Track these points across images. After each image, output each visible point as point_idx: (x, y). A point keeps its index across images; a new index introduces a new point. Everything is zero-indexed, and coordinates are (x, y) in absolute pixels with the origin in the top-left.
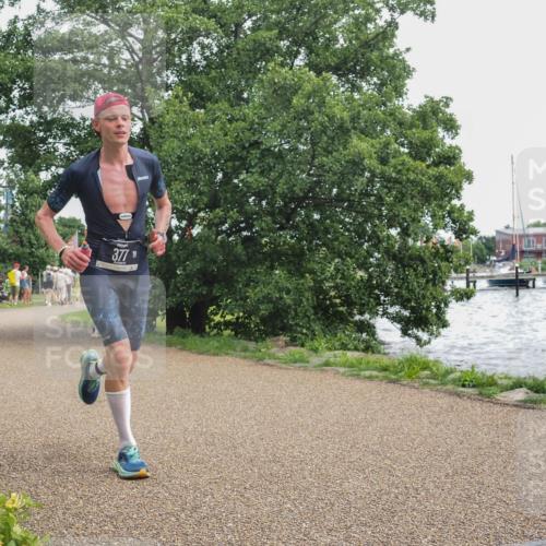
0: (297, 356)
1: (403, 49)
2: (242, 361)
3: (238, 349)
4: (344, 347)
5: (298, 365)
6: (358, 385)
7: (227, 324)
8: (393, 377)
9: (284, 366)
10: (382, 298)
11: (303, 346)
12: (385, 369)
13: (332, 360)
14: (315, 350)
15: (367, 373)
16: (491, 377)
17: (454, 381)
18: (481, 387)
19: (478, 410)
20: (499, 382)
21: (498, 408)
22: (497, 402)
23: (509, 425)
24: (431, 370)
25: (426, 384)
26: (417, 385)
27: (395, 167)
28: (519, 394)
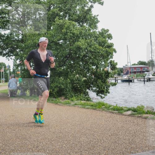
0: (67, 102)
2: (51, 104)
3: (50, 100)
4: (81, 100)
5: (67, 105)
6: (85, 110)
8: (94, 108)
9: (63, 105)
10: (91, 85)
11: (69, 99)
12: (92, 106)
13: (77, 103)
14: (72, 101)
15: (87, 107)
16: (122, 108)
17: (111, 109)
18: (119, 110)
19: (118, 117)
20: (124, 109)
21: (124, 116)
22: (123, 115)
23: (126, 121)
24: (105, 106)
25: (104, 110)
26: (101, 110)
27: (93, 48)
28: (129, 112)
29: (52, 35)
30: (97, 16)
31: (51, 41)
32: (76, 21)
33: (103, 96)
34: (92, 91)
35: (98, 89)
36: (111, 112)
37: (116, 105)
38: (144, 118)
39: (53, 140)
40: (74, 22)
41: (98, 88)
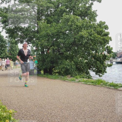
0: (73, 80)
2: (60, 81)
3: (60, 78)
4: (83, 77)
5: (73, 81)
6: (87, 86)
7: (57, 72)
8: (95, 84)
9: (70, 82)
10: (91, 66)
11: (74, 77)
12: (93, 82)
13: (81, 80)
14: (77, 78)
15: (89, 83)
16: (117, 84)
17: (108, 85)
18: (115, 86)
20: (119, 85)
22: (118, 90)
24: (103, 83)
25: (102, 86)
26: (100, 86)
27: (93, 37)
29: (61, 27)
31: (60, 32)
32: (79, 15)
33: (101, 74)
34: (92, 71)
36: (108, 88)
37: (112, 82)
39: (62, 109)
40: (77, 17)
41: (97, 69)
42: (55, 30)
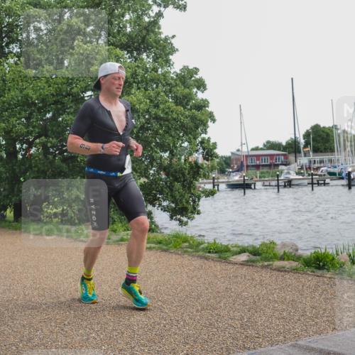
1: (170, 36)
8: (165, 247)
10: (158, 196)
12: (160, 243)
13: (125, 237)
14: (115, 231)
15: (148, 245)
16: (227, 246)
17: (203, 250)
18: (220, 252)
19: (218, 267)
20: (232, 249)
21: (231, 266)
22: (230, 263)
23: (237, 277)
24: (190, 243)
25: (186, 252)
26: (180, 252)
27: (163, 110)
28: (244, 257)
29: (68, 79)
30: (174, 37)
31: (64, 93)
32: (123, 47)
33: (185, 219)
34: (160, 209)
35: (173, 205)
36: (201, 257)
37: (213, 241)
38: (275, 270)
39: (66, 323)
40: (118, 51)
41: (173, 202)
42: (51, 88)
